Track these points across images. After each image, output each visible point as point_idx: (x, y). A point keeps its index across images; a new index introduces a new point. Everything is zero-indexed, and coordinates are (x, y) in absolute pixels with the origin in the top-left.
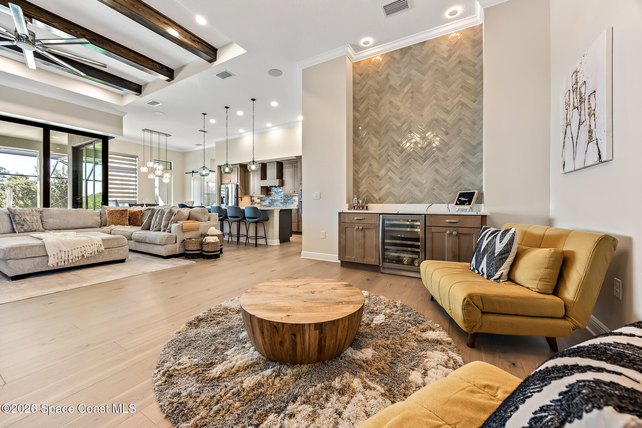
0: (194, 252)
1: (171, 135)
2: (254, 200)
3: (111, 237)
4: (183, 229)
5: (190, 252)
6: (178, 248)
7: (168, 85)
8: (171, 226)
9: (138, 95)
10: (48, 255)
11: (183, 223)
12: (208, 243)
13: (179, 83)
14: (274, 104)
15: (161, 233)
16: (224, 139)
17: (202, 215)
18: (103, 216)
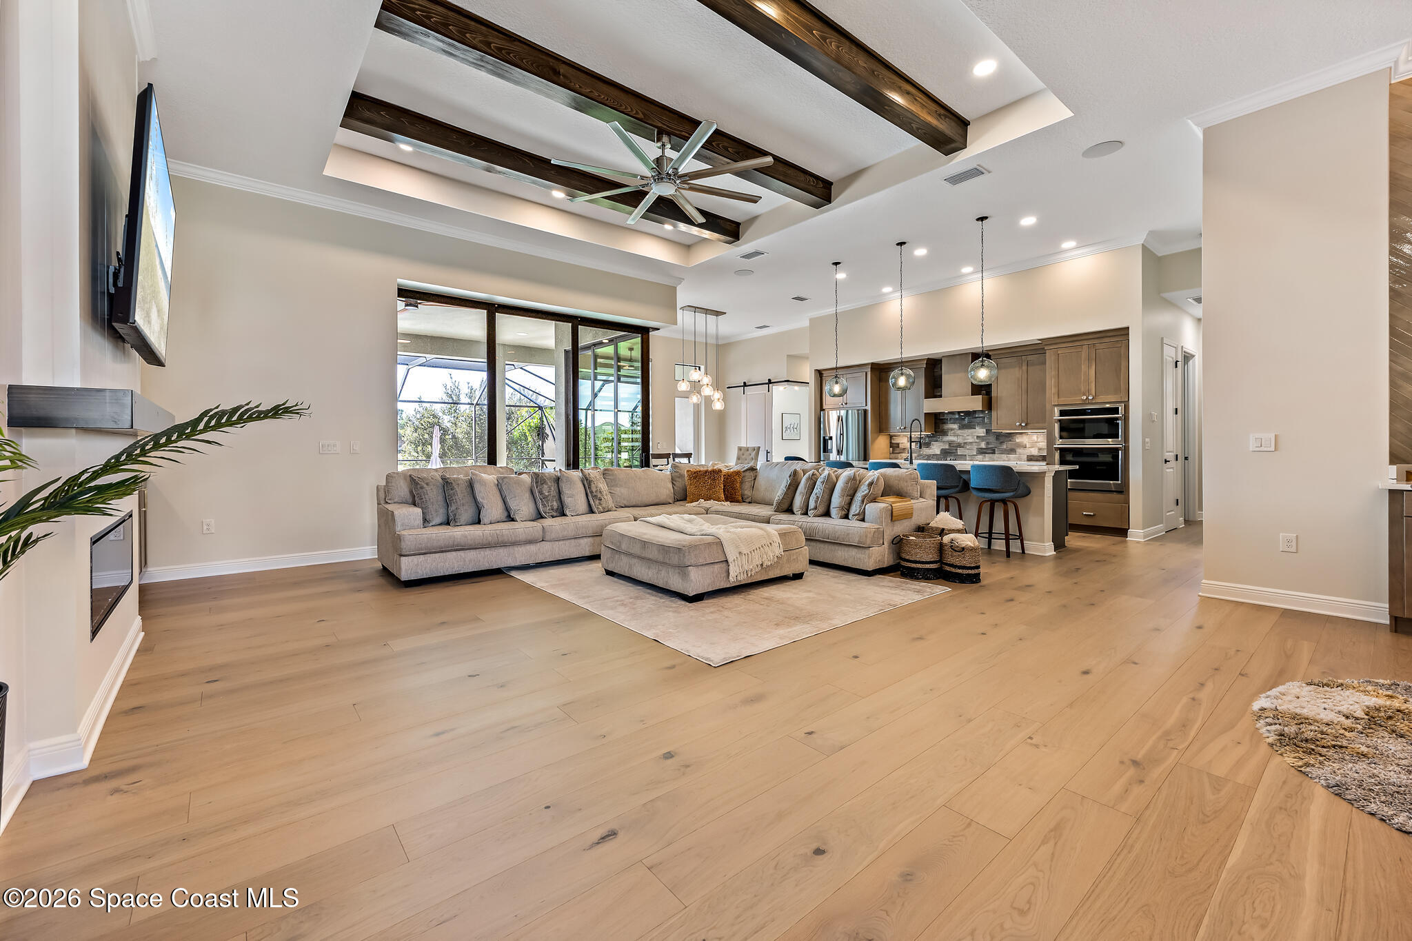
0: (928, 566)
1: (725, 313)
2: (898, 444)
3: (784, 529)
4: (894, 515)
5: (919, 566)
6: (886, 556)
7: (815, 215)
8: (864, 509)
9: (730, 243)
10: (727, 561)
11: (894, 502)
12: (963, 549)
13: (840, 211)
14: (1028, 221)
15: (854, 523)
16: (832, 310)
17: (912, 485)
18: (675, 481)
